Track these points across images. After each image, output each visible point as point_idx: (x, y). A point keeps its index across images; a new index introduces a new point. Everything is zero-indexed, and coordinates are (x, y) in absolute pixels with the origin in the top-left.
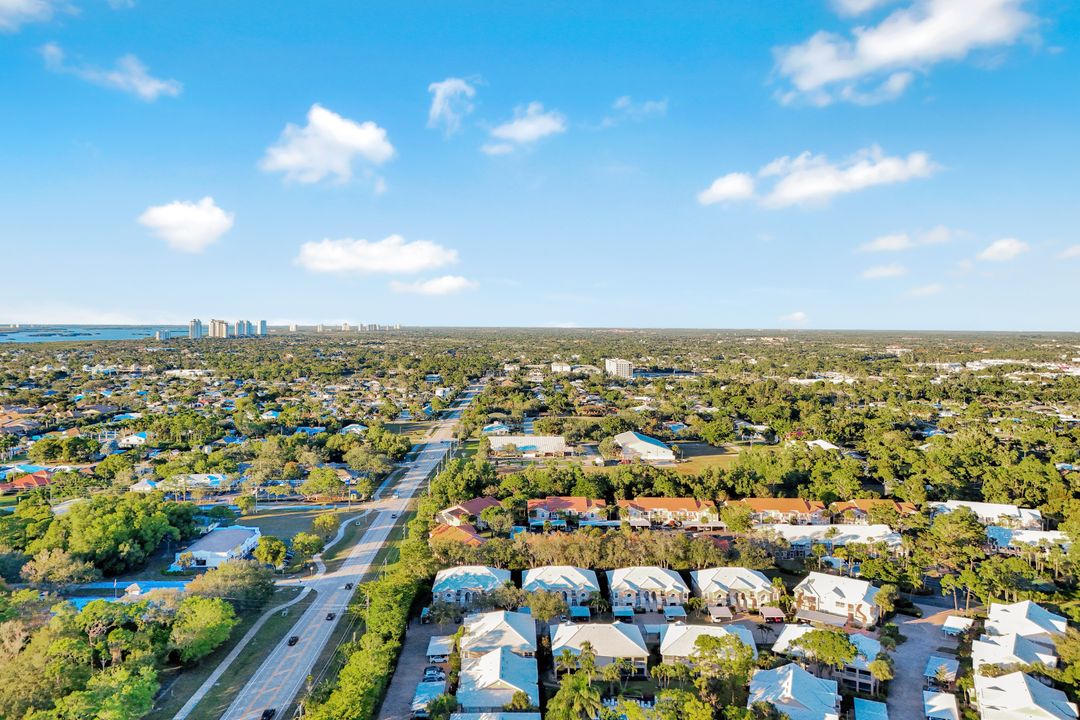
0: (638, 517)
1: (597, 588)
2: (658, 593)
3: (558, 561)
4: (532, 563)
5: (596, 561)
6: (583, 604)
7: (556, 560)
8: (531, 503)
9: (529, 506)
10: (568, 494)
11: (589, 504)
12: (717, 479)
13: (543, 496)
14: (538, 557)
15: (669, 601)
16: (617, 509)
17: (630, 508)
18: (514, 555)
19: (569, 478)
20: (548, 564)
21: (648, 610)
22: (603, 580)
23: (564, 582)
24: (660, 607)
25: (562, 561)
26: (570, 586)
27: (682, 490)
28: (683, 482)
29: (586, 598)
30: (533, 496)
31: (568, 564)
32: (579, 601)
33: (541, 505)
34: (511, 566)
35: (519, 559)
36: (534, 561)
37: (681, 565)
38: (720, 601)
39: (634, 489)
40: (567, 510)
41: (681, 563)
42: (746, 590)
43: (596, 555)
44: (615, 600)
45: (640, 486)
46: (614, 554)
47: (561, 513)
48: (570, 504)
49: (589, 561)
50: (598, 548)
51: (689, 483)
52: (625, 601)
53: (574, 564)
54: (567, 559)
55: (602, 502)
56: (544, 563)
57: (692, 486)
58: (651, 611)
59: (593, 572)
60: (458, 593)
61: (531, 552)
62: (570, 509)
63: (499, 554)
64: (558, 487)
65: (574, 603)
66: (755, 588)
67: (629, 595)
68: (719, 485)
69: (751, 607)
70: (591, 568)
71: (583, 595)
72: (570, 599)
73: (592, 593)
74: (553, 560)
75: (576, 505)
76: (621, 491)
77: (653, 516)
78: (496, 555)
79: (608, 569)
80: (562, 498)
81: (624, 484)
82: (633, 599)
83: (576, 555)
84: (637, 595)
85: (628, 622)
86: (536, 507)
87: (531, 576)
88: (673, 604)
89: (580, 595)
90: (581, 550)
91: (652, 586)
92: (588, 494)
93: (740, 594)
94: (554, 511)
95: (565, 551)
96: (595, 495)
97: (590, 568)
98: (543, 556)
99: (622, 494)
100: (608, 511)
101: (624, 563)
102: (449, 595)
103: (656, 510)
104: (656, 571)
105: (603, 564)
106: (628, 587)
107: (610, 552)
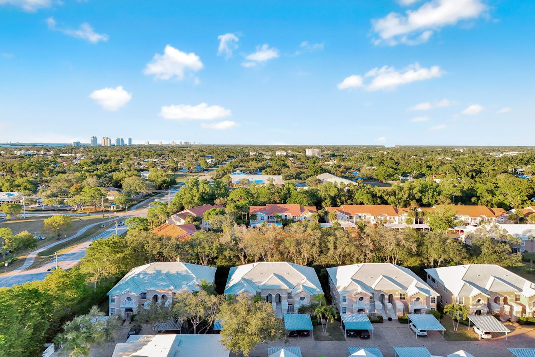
0: (345, 221)
1: (319, 290)
2: (396, 296)
3: (272, 257)
4: (242, 258)
5: (315, 256)
6: (302, 310)
7: (269, 256)
8: (252, 209)
9: (251, 211)
10: (285, 203)
11: (302, 210)
12: (407, 192)
13: (264, 204)
14: (249, 252)
15: (411, 308)
16: (327, 213)
17: (338, 213)
18: (221, 249)
19: (285, 191)
20: (261, 259)
21: (385, 318)
22: (325, 280)
23: (279, 282)
24: (400, 314)
25: (277, 256)
26: (285, 287)
27: (379, 201)
28: (379, 194)
29: (306, 302)
30: (255, 204)
31: (284, 261)
32: (297, 306)
33: (260, 211)
34: (219, 263)
35: (227, 253)
36: (245, 257)
37: (413, 262)
38: (479, 308)
39: (338, 200)
40: (283, 215)
41: (413, 259)
42: (510, 293)
43: (315, 250)
44: (342, 305)
45: (343, 198)
46: (336, 248)
47: (278, 217)
48: (286, 210)
49: (307, 256)
50: (317, 242)
51: (384, 195)
52: (356, 307)
53: (290, 260)
54: (281, 254)
55: (314, 208)
56: (256, 258)
57: (386, 198)
58: (390, 319)
59: (313, 269)
60: (143, 296)
61: (241, 246)
62: (285, 214)
63: (204, 248)
64: (277, 198)
65: (291, 310)
66: (521, 290)
67: (361, 299)
68: (409, 196)
69: (519, 315)
70: (309, 264)
71: (302, 299)
72: (285, 303)
73: (315, 297)
74: (266, 255)
75: (290, 210)
76: (329, 201)
77: (358, 220)
78: (199, 250)
79: (329, 266)
80: (279, 205)
81: (330, 196)
82: (366, 305)
83: (293, 250)
84: (371, 298)
85: (364, 338)
86: (257, 211)
87: (239, 274)
88: (417, 311)
89: (297, 299)
90: (298, 243)
91: (388, 287)
92: (301, 203)
93: (502, 299)
94: (272, 215)
95: (279, 245)
96: (306, 204)
97: (307, 265)
98: (255, 251)
99: (329, 203)
100: (319, 215)
101: (346, 260)
102: (129, 299)
103: (360, 214)
104: (390, 268)
105: (323, 260)
106: (359, 289)
107: (331, 246)
